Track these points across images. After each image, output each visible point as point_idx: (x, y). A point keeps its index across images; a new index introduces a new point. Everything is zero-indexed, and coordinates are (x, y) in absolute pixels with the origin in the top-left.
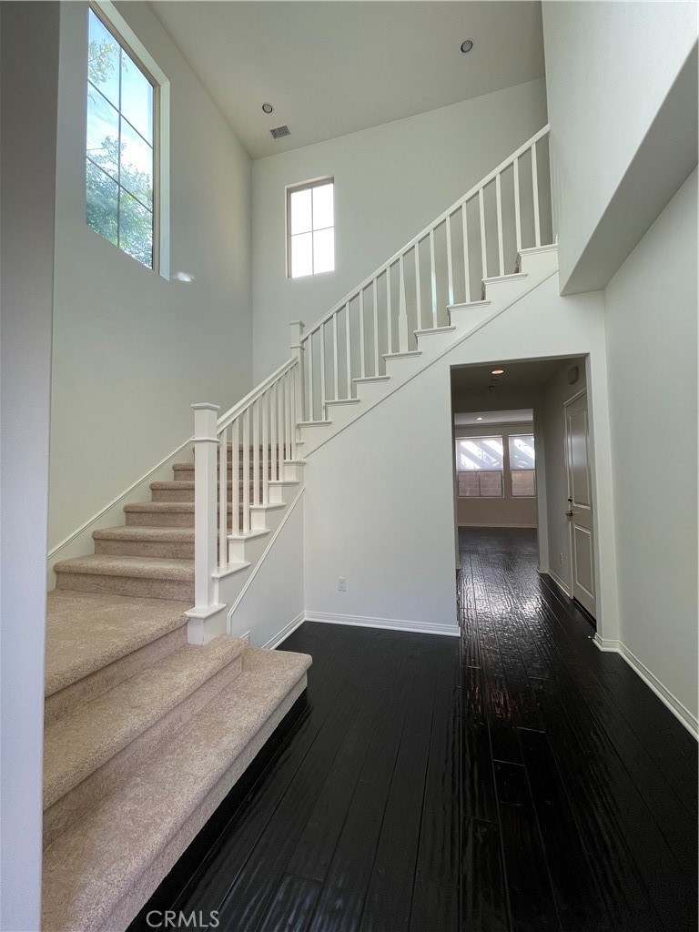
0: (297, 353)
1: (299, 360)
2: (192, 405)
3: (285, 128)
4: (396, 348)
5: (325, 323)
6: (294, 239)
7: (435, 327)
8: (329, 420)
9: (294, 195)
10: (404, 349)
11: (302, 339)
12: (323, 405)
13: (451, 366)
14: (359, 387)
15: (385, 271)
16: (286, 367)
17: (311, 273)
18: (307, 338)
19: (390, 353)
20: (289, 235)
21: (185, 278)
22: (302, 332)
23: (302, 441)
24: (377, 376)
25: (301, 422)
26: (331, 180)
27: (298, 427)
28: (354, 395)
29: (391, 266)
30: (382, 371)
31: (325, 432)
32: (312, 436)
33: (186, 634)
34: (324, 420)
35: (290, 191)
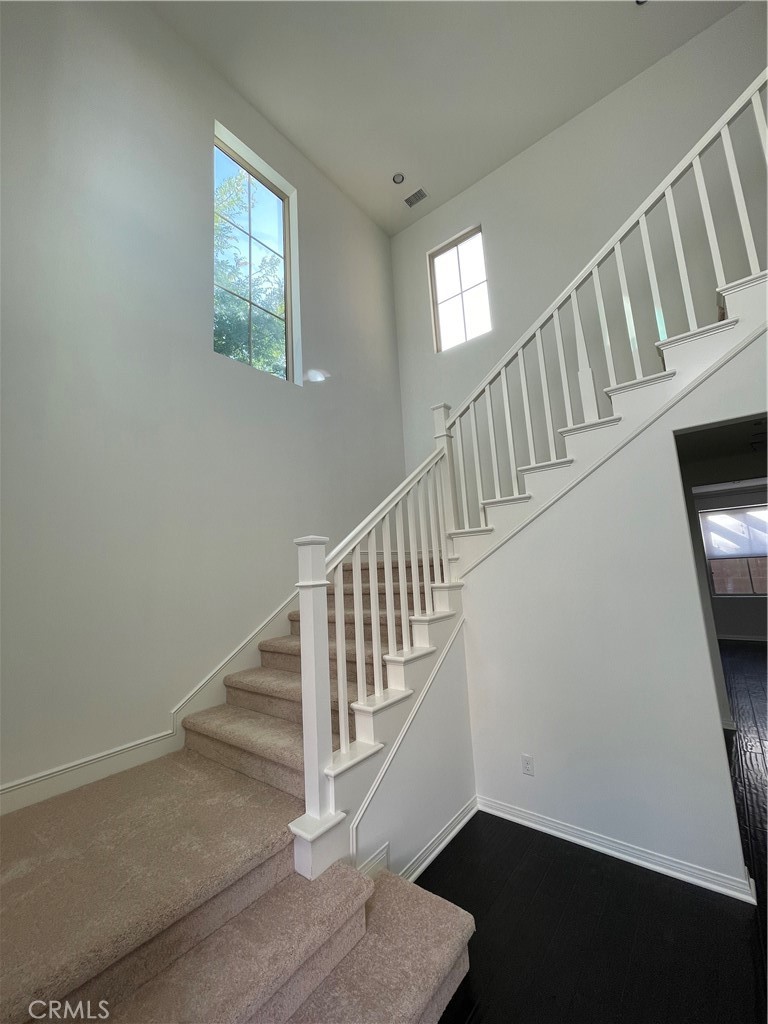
0: (442, 444)
1: (446, 451)
2: (296, 541)
3: (420, 192)
4: (579, 416)
5: (475, 400)
6: (441, 308)
7: (640, 377)
8: (490, 527)
9: (438, 260)
10: (591, 416)
11: (448, 426)
12: (481, 506)
13: (674, 432)
14: (527, 477)
15: (552, 316)
16: (430, 461)
17: (464, 341)
18: (454, 423)
19: (570, 425)
20: (435, 304)
21: (318, 377)
22: (447, 416)
23: (456, 556)
24: (554, 460)
25: (454, 531)
26: (478, 229)
27: (450, 537)
28: (522, 490)
29: (559, 308)
30: (561, 451)
31: (486, 543)
32: (468, 549)
33: (292, 856)
34: (483, 527)
35: (433, 257)
